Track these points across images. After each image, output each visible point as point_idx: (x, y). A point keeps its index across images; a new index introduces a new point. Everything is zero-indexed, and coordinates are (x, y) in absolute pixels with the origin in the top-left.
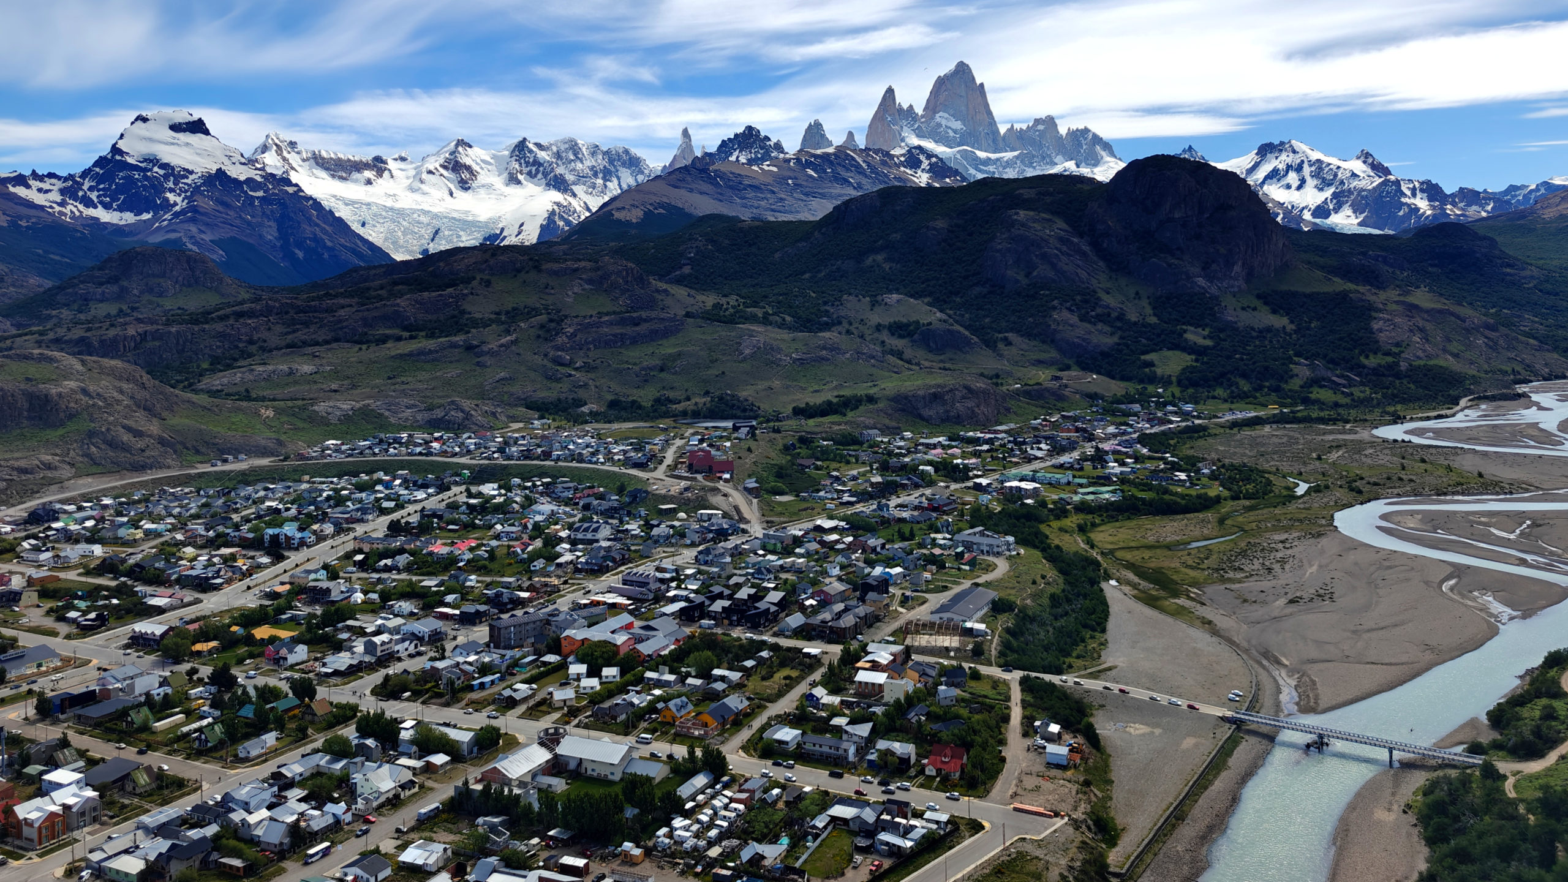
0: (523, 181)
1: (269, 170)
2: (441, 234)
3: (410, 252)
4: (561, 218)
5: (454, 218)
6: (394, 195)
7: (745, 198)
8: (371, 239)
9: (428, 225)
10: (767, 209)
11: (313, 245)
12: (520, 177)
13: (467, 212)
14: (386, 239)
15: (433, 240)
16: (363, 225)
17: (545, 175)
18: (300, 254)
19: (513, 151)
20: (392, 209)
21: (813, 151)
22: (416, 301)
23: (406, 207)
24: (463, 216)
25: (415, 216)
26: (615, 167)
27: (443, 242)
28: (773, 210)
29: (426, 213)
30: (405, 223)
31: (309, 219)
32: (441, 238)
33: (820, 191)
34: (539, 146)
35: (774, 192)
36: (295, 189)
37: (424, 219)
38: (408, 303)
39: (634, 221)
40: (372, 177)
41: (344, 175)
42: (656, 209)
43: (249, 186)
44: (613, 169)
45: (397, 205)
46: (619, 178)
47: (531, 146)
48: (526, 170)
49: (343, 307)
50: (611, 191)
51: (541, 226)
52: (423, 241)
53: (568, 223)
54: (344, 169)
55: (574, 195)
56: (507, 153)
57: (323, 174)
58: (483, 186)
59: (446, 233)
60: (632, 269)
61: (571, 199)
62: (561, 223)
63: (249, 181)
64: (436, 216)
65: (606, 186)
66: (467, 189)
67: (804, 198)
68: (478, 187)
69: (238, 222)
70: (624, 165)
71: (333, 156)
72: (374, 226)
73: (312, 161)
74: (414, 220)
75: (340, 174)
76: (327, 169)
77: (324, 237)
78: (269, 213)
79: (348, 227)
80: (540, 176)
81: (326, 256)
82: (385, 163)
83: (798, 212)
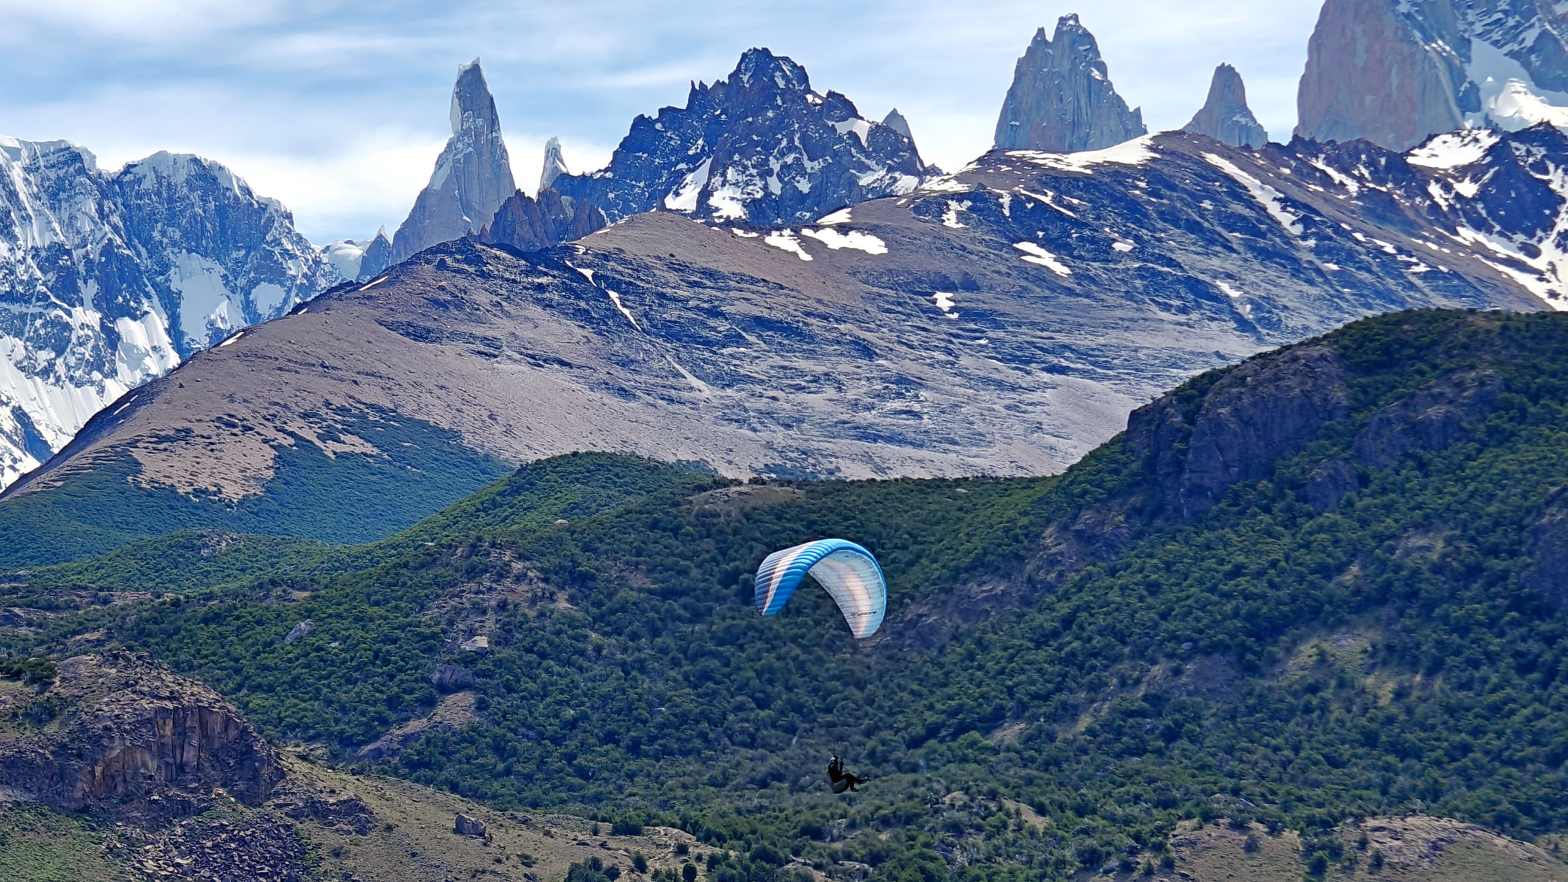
7: (732, 380)
10: (836, 429)
21: (1048, 160)
26: (154, 249)
28: (867, 434)
33: (1084, 341)
35: (867, 351)
39: (232, 492)
42: (329, 435)
44: (145, 262)
46: (171, 303)
50: (135, 360)
60: (202, 711)
65: (113, 339)
67: (1009, 373)
70: (193, 241)
83: (978, 439)
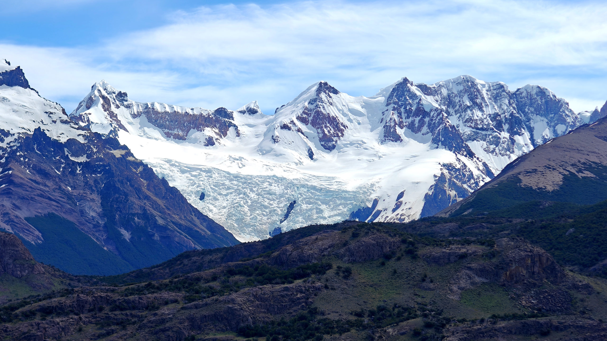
0: (403, 137)
1: (94, 129)
2: (297, 208)
3: (258, 232)
4: (453, 185)
5: (314, 188)
6: (241, 159)
8: (211, 216)
9: (281, 196)
11: (142, 223)
12: (400, 131)
13: (330, 179)
14: (229, 216)
15: (286, 216)
16: (202, 197)
17: (432, 128)
18: (127, 235)
19: (391, 96)
20: (237, 177)
22: (255, 296)
23: (255, 174)
24: (325, 184)
25: (266, 185)
26: (526, 114)
27: (300, 219)
29: (279, 180)
30: (252, 195)
31: (138, 191)
32: (296, 214)
34: (424, 88)
36: (123, 152)
37: (277, 189)
38: (245, 298)
39: (550, 188)
40: (215, 136)
41: (181, 133)
42: (581, 171)
43: (70, 150)
44: (523, 118)
45: (244, 172)
46: (531, 130)
47: (414, 89)
48: (406, 122)
49: (166, 303)
50: (520, 148)
51: (427, 196)
52: (275, 218)
53: (461, 192)
54: (181, 126)
55: (471, 155)
56: (382, 99)
57: (156, 133)
58: (351, 144)
59: (304, 206)
60: (540, 256)
61: (465, 160)
62: (453, 193)
63: (71, 142)
64: (290, 185)
65: (513, 141)
66: (330, 149)
68: (345, 145)
69: (57, 195)
70: (538, 111)
71: (168, 110)
72: (216, 199)
73: (143, 116)
74: (264, 190)
75: (175, 132)
76: (160, 126)
77: (155, 213)
78: (92, 182)
79: (184, 200)
80: (425, 129)
81: (157, 237)
82: (230, 116)
